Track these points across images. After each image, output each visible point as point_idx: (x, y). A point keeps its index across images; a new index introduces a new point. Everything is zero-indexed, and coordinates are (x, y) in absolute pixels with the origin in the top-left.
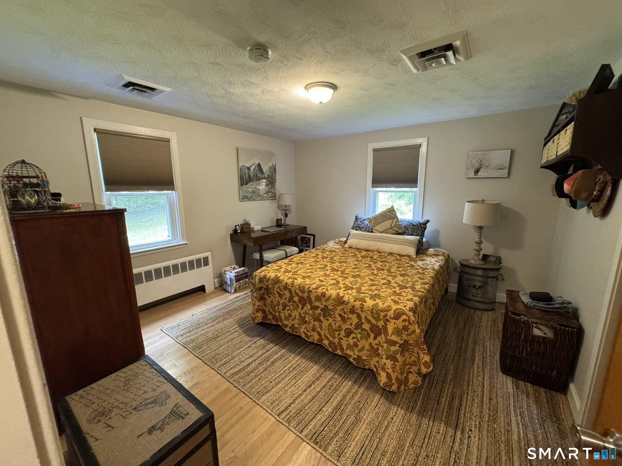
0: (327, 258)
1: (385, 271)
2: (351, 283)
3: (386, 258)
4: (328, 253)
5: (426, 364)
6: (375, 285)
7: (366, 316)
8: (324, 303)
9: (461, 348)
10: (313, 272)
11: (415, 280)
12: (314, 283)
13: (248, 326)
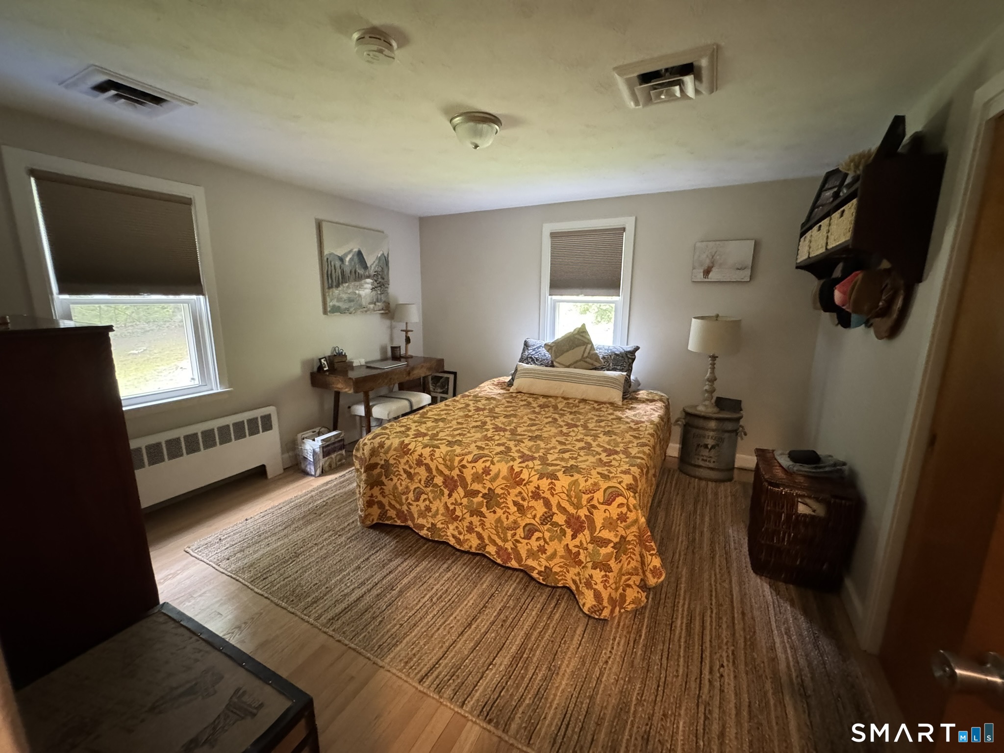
0: (484, 410)
1: (580, 428)
2: (530, 449)
3: (578, 407)
4: (484, 402)
5: (655, 572)
6: (568, 451)
7: (559, 502)
8: (488, 485)
9: (694, 540)
10: (465, 434)
11: (628, 440)
12: (470, 453)
13: (352, 532)
